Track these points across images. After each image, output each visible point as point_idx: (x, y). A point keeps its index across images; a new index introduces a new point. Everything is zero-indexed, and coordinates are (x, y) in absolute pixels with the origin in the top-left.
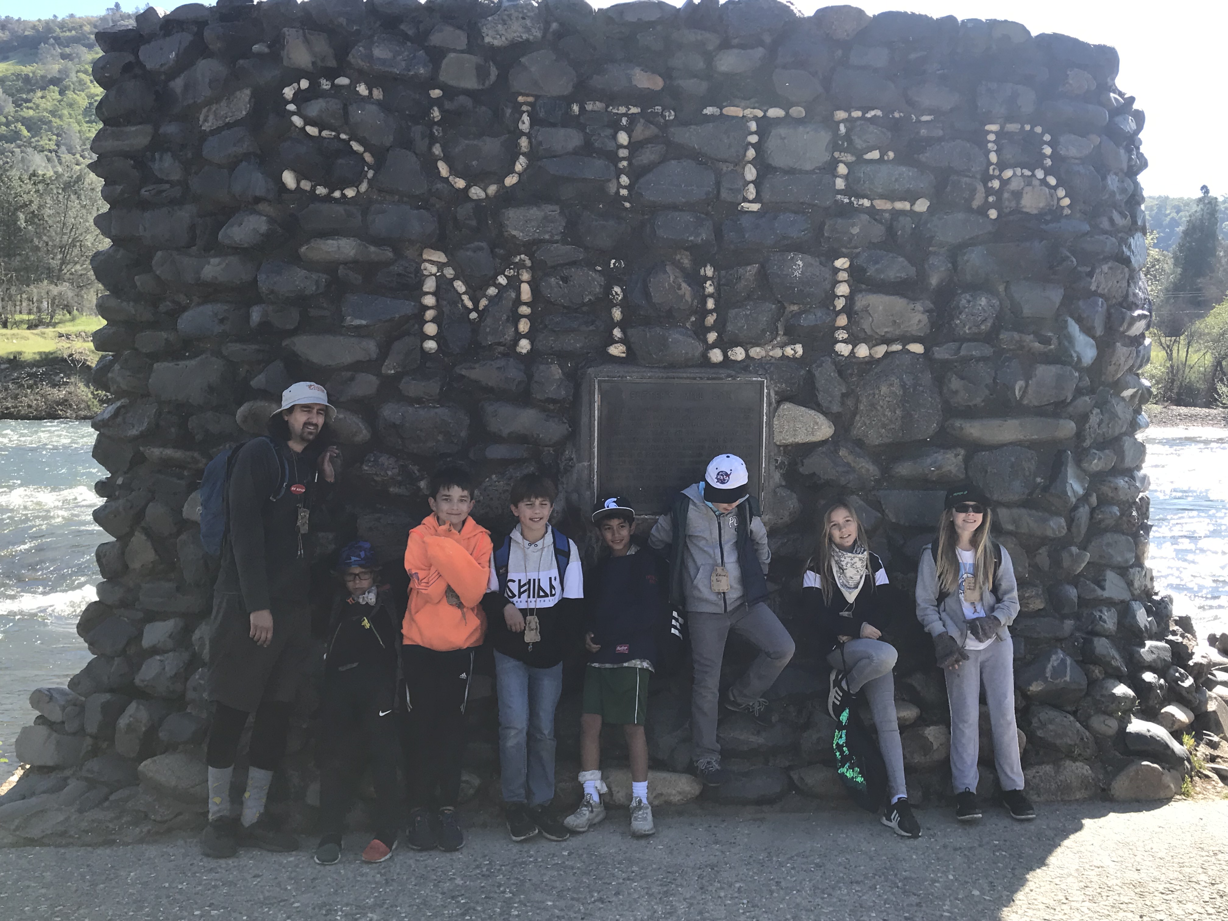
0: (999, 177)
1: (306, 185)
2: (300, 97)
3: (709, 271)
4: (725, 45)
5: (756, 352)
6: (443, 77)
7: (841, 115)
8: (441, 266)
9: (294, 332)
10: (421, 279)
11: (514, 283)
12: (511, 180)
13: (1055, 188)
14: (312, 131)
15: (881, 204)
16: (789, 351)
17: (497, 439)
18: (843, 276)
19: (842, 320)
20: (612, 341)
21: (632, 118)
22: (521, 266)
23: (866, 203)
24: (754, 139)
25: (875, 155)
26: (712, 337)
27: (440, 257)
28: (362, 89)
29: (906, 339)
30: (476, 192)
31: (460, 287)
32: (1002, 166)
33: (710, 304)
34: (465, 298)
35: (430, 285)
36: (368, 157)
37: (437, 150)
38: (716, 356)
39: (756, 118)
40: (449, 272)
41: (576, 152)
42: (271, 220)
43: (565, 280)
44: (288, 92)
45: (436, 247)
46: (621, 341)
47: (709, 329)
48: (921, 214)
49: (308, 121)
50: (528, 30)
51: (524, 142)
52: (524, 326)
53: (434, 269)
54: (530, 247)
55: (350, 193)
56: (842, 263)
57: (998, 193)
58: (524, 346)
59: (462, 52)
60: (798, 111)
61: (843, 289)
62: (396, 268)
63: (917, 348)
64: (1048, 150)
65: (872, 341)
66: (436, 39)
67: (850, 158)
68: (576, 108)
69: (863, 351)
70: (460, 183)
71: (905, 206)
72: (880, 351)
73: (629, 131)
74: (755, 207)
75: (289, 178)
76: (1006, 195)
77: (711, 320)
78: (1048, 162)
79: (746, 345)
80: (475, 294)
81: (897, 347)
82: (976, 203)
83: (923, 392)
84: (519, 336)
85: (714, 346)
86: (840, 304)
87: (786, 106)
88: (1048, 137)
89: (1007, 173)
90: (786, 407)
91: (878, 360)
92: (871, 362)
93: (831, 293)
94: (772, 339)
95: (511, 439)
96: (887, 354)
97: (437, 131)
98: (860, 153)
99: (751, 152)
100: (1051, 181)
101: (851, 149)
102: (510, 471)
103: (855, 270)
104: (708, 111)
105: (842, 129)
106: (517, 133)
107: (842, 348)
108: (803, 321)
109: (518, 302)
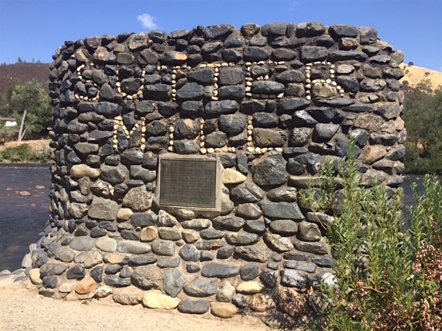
0: (311, 83)
1: (82, 97)
2: (81, 70)
3: (202, 121)
4: (206, 42)
5: (217, 150)
7: (248, 64)
8: (120, 121)
9: (77, 142)
10: (113, 125)
11: (141, 126)
12: (140, 92)
13: (336, 86)
14: (84, 80)
15: (264, 96)
16: (230, 150)
17: (132, 177)
18: (251, 122)
19: (250, 138)
20: (169, 145)
21: (177, 70)
22: (142, 120)
23: (258, 96)
25: (261, 77)
26: (203, 144)
29: (274, 146)
30: (129, 97)
31: (124, 128)
32: (312, 79)
33: (202, 133)
34: (126, 131)
35: (116, 127)
37: (118, 84)
39: (218, 67)
40: (122, 123)
41: (157, 82)
43: (153, 125)
46: (172, 145)
47: (201, 142)
48: (280, 99)
50: (141, 43)
51: (143, 80)
52: (143, 140)
53: (117, 122)
54: (144, 114)
55: (94, 98)
56: (250, 118)
57: (311, 89)
58: (143, 147)
59: (123, 52)
60: (232, 63)
61: (250, 127)
62: (104, 122)
63: (279, 149)
64: (333, 72)
65: (262, 146)
66: (116, 49)
67: (252, 79)
68: (159, 68)
69: (257, 150)
70: (124, 94)
71: (274, 96)
72: (264, 150)
73: (175, 74)
74: (217, 98)
75: (77, 95)
76: (314, 90)
77: (202, 138)
78: (333, 76)
79: (214, 147)
81: (271, 149)
84: (141, 143)
85: (203, 147)
86: (250, 132)
87: (228, 61)
88: (333, 66)
89: (314, 81)
90: (228, 169)
91: (264, 154)
92: (261, 154)
93: (245, 129)
94: (224, 145)
95: (137, 178)
96: (267, 151)
97: (118, 78)
98: (256, 77)
99: (215, 79)
100: (334, 83)
101: (252, 76)
102: (137, 188)
103: (254, 120)
104: (202, 66)
105: (249, 69)
106: (141, 77)
107: (250, 149)
108: (235, 139)
109: (141, 132)
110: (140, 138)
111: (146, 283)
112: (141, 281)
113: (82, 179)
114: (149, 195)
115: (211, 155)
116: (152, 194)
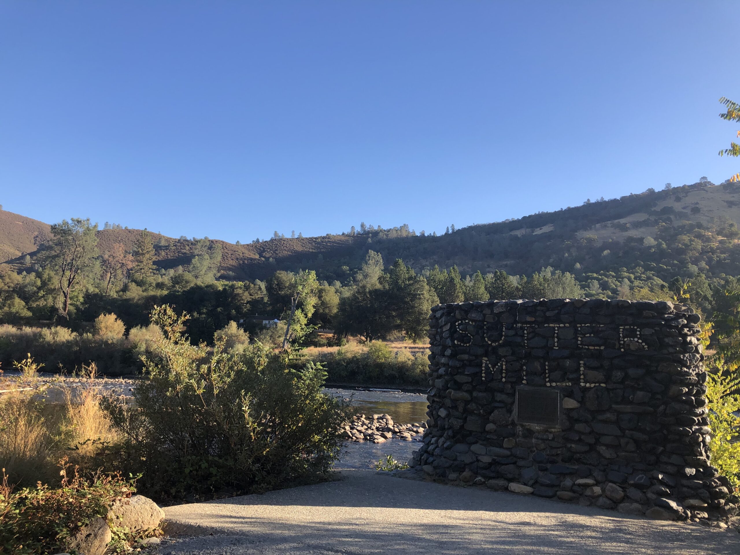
0: (623, 340)
1: (459, 343)
2: (459, 325)
3: (547, 363)
4: (548, 310)
5: (558, 384)
6: (486, 320)
7: (578, 325)
8: (486, 361)
9: (456, 375)
10: (482, 363)
11: (502, 365)
12: (501, 342)
13: (641, 343)
14: (460, 332)
15: (591, 348)
16: (567, 384)
17: (496, 401)
18: (582, 365)
19: (582, 377)
20: (523, 379)
21: (527, 327)
22: (503, 361)
23: (587, 347)
24: (556, 332)
25: (588, 335)
26: (547, 380)
27: (486, 359)
28: (470, 323)
29: (600, 383)
30: (494, 344)
31: (490, 366)
32: (624, 337)
33: (547, 371)
34: (491, 368)
35: (484, 365)
36: (472, 337)
37: (485, 335)
38: (548, 384)
39: (557, 327)
40: (488, 362)
41: (514, 335)
42: (452, 351)
43: (511, 365)
44: (457, 324)
45: (485, 357)
46: (526, 380)
47: (547, 378)
48: (602, 350)
49: (460, 330)
50: (502, 310)
51: (503, 333)
52: (504, 375)
53: (485, 361)
54: (505, 357)
55: (468, 345)
56: (582, 362)
57: (623, 344)
58: (504, 380)
59: (489, 314)
60: (567, 325)
61: (582, 369)
62: (476, 361)
63: (603, 385)
64: (638, 333)
65: (591, 383)
66: (484, 312)
67: (581, 336)
68: (515, 326)
69: (588, 385)
70: (490, 343)
71: (598, 348)
72: (593, 385)
73: (526, 330)
74: (557, 348)
75: (456, 342)
76: (625, 345)
77: (547, 375)
78: (639, 336)
79: (556, 382)
80: (494, 367)
81: (597, 385)
82: (616, 347)
83: (604, 397)
84: (502, 377)
85: (548, 382)
86: (581, 372)
87: (564, 323)
88: (638, 329)
89: (626, 339)
90: (566, 399)
91: (593, 388)
92: (590, 388)
93: (578, 370)
94: (563, 381)
95: (500, 402)
96: (595, 386)
97: (485, 331)
98: (584, 335)
99: (556, 335)
100: (640, 341)
101: (582, 334)
102: (500, 410)
103: (584, 364)
104: (546, 325)
105: (579, 329)
106: (502, 331)
107: (582, 384)
108: (571, 376)
109: (502, 369)
110: (502, 373)
111: (510, 476)
112: (506, 474)
113: (460, 401)
114: (509, 415)
115: (554, 388)
116: (511, 414)
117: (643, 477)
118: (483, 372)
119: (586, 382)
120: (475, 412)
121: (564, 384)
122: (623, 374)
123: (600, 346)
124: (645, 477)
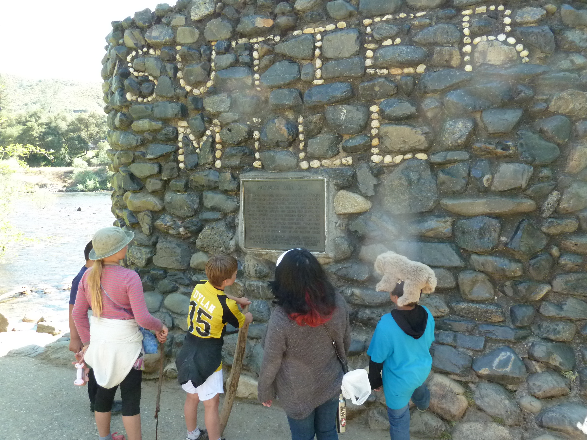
0: (471, 44)
1: (134, 98)
5: (325, 162)
6: (178, 40)
8: (185, 128)
9: (131, 163)
13: (514, 45)
14: (136, 73)
15: (395, 71)
17: (207, 209)
18: (375, 116)
20: (255, 159)
21: (259, 43)
22: (215, 125)
23: (385, 71)
24: (318, 44)
26: (302, 155)
27: (184, 124)
28: (152, 51)
30: (196, 92)
31: (192, 137)
32: (473, 36)
35: (180, 138)
36: (155, 82)
37: (179, 74)
38: (304, 165)
39: (320, 33)
41: (232, 65)
43: (230, 130)
44: (129, 58)
45: (183, 120)
46: (259, 159)
48: (420, 74)
49: (135, 70)
50: (207, 8)
52: (218, 154)
54: (217, 116)
56: (374, 108)
57: (472, 54)
58: (218, 164)
59: (183, 26)
60: (342, 24)
62: (164, 132)
63: (422, 156)
64: (507, 20)
65: (394, 153)
66: (173, 23)
72: (398, 158)
73: (257, 50)
76: (476, 55)
77: (301, 145)
78: (508, 29)
80: (199, 140)
81: (409, 156)
82: (455, 63)
83: (424, 183)
88: (508, 12)
89: (477, 40)
90: (342, 192)
91: (398, 165)
92: (394, 166)
93: (366, 127)
94: (335, 155)
95: (213, 209)
96: (403, 160)
97: (179, 66)
98: (379, 42)
99: (317, 52)
100: (512, 40)
101: (374, 41)
102: (214, 224)
103: (381, 112)
104: (295, 33)
105: (369, 30)
106: (210, 60)
107: (376, 159)
108: (351, 143)
109: (214, 142)
110: (213, 150)
113: (142, 214)
114: (230, 235)
115: (316, 171)
116: (234, 233)
117: (509, 358)
118: (180, 151)
119: (384, 152)
120: (171, 232)
121: (337, 162)
122: (470, 125)
123: (414, 64)
124: (513, 357)
